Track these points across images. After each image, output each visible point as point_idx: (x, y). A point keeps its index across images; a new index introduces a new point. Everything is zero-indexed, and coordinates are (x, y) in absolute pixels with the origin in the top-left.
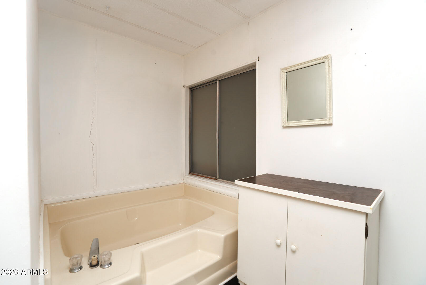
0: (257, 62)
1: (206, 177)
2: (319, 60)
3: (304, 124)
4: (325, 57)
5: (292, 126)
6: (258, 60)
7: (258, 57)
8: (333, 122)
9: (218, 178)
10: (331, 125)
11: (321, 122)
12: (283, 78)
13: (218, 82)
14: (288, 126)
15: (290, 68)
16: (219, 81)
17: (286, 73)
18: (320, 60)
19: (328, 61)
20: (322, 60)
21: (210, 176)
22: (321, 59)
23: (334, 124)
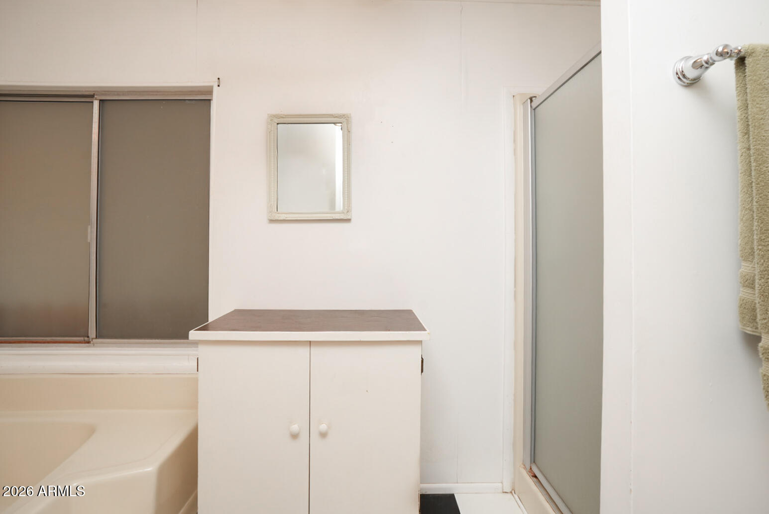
0: (215, 89)
1: (48, 342)
2: (335, 117)
3: (308, 217)
4: (344, 115)
5: (286, 219)
6: (217, 84)
7: (219, 79)
8: (351, 216)
9: (93, 339)
10: (348, 220)
11: (335, 215)
12: (272, 132)
13: (96, 104)
14: (279, 219)
15: (285, 118)
16: (100, 100)
17: (278, 124)
18: (336, 119)
19: (347, 124)
20: (338, 119)
21: (64, 336)
22: (336, 117)
23: (352, 221)
